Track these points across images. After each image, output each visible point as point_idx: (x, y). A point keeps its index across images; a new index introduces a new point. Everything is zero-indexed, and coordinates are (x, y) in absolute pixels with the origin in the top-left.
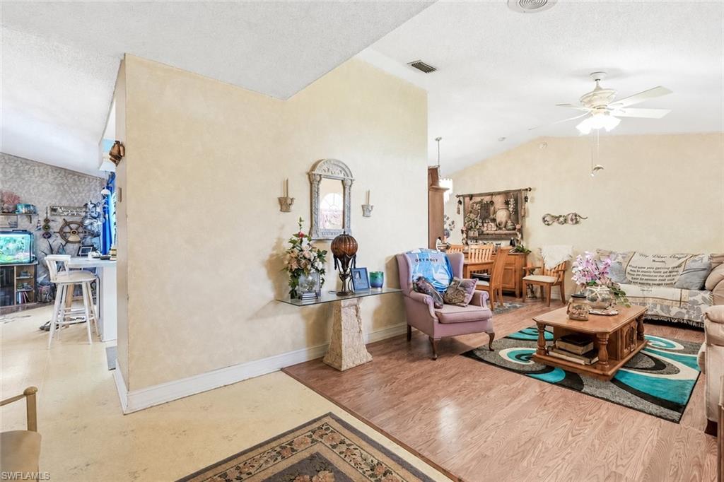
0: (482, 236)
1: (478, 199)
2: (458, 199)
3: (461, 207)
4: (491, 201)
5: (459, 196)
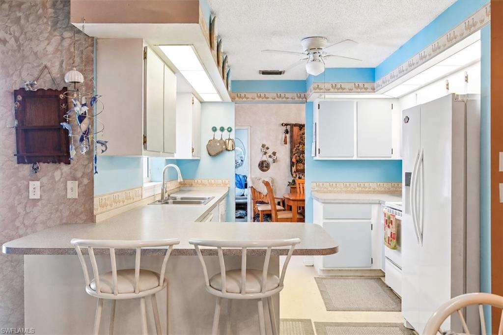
2: (284, 128)
3: (288, 136)
5: (286, 125)
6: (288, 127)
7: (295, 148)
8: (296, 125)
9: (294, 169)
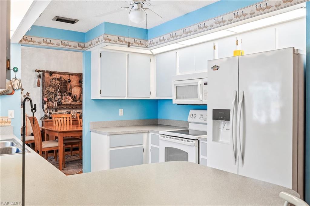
0: (60, 106)
1: (58, 76)
2: (38, 74)
3: (41, 80)
4: (69, 80)
5: (39, 71)
6: (41, 73)
7: (46, 90)
8: (47, 72)
9: (45, 106)
